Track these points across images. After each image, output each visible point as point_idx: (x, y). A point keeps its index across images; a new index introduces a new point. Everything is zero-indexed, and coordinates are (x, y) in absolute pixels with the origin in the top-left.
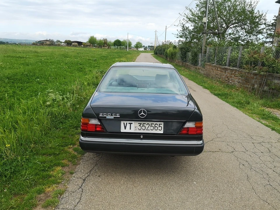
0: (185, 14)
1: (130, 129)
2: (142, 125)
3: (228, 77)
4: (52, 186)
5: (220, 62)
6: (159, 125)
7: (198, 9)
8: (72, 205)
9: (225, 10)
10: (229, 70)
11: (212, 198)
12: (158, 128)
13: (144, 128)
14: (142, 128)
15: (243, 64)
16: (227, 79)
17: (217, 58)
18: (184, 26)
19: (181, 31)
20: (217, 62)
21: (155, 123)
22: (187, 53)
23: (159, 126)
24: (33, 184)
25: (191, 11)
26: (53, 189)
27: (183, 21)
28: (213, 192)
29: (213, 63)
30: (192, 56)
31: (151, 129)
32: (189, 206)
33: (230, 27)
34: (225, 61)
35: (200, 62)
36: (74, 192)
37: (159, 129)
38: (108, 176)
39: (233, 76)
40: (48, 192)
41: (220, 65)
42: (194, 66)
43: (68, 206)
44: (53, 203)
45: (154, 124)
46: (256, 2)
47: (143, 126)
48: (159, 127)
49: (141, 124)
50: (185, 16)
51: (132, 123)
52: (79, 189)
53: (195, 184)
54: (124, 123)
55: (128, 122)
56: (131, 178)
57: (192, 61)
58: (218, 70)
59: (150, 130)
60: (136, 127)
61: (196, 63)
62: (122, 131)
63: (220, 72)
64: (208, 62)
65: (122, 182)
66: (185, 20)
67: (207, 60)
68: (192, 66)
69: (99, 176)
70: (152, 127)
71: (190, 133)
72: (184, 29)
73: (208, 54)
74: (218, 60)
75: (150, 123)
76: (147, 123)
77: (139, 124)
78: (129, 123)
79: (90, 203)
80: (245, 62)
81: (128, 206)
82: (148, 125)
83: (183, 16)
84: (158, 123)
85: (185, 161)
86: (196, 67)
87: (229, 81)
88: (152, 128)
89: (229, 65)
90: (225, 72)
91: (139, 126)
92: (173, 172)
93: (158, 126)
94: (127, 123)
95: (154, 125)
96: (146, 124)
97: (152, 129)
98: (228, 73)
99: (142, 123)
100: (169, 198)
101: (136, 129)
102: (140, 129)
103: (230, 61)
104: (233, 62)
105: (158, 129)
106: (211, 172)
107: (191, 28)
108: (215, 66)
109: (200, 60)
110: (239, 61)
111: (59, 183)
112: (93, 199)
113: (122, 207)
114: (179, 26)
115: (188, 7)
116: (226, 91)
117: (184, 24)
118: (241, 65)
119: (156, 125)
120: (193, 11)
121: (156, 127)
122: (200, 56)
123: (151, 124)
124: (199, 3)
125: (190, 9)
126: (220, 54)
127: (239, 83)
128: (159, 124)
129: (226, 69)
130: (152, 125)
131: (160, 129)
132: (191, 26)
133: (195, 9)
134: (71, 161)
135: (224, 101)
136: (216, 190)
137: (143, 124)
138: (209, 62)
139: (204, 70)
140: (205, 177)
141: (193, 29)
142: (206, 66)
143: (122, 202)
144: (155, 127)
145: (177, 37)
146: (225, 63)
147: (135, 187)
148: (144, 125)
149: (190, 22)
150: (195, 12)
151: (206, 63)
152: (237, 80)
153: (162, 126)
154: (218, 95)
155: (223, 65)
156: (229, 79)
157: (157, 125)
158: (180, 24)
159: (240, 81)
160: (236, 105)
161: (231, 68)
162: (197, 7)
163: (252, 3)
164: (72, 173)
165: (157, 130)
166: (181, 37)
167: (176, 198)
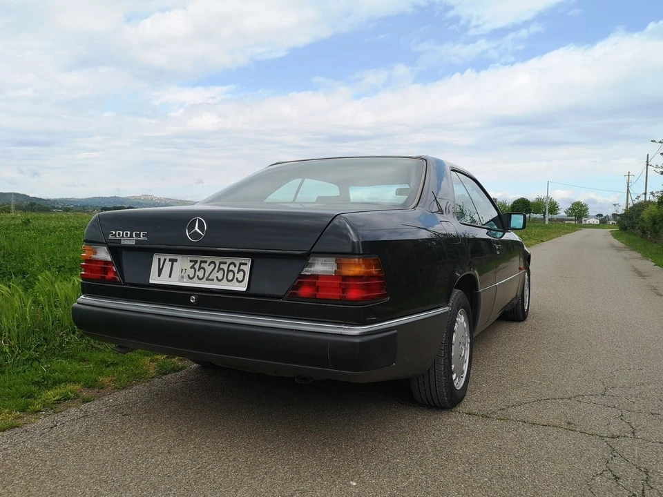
1: (170, 276)
2: (197, 266)
6: (239, 267)
12: (236, 276)
13: (200, 274)
14: (198, 273)
21: (229, 260)
23: (239, 270)
31: (217, 277)
37: (237, 279)
45: (225, 263)
47: (200, 268)
48: (238, 273)
49: (196, 262)
51: (176, 260)
54: (159, 259)
55: (168, 257)
59: (215, 279)
60: (184, 271)
62: (151, 281)
70: (221, 272)
71: (322, 294)
75: (217, 260)
76: (209, 259)
77: (191, 261)
78: (170, 260)
82: (212, 265)
84: (237, 261)
88: (220, 275)
91: (191, 268)
92: (324, 444)
93: (236, 270)
94: (165, 260)
95: (225, 267)
96: (208, 263)
97: (220, 278)
99: (199, 259)
101: (182, 277)
102: (191, 276)
105: (235, 279)
119: (232, 267)
121: (232, 271)
123: (221, 263)
128: (241, 264)
130: (222, 266)
131: (240, 279)
137: (201, 262)
144: (229, 271)
148: (203, 265)
153: (247, 269)
157: (235, 266)
165: (232, 280)
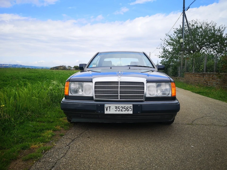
0: (165, 39)
3: (206, 81)
4: (39, 143)
5: (197, 70)
7: (176, 35)
8: (55, 159)
9: (198, 35)
10: (207, 75)
11: (217, 159)
15: (220, 68)
16: (205, 83)
17: (194, 66)
18: (164, 48)
19: (162, 53)
20: (195, 70)
22: (168, 68)
24: (20, 142)
25: (170, 37)
26: (39, 147)
27: (164, 45)
28: (216, 155)
29: (191, 72)
30: (173, 69)
32: (190, 166)
33: (203, 48)
34: (203, 68)
35: (179, 73)
36: (60, 149)
38: (97, 137)
39: (211, 79)
40: (33, 148)
41: (198, 72)
42: (174, 77)
43: (50, 160)
44: (36, 157)
46: (224, 28)
50: (165, 41)
52: (66, 147)
53: (192, 147)
56: (121, 140)
57: (173, 74)
58: (197, 77)
61: (176, 75)
63: (198, 78)
64: (186, 72)
65: (112, 142)
66: (165, 44)
67: (186, 70)
68: (173, 77)
69: (89, 137)
72: (165, 51)
73: (186, 65)
74: (196, 69)
79: (75, 158)
80: (221, 66)
81: (118, 162)
83: (164, 40)
85: (177, 130)
86: (176, 78)
87: (208, 84)
89: (207, 71)
90: (203, 77)
92: (166, 137)
98: (206, 78)
100: (165, 157)
103: (207, 67)
104: (209, 68)
106: (208, 139)
107: (170, 50)
108: (193, 74)
109: (179, 72)
110: (215, 66)
111: (46, 142)
112: (80, 155)
113: (111, 163)
114: (160, 49)
115: (168, 34)
116: (206, 90)
117: (164, 47)
118: (218, 69)
120: (172, 37)
122: (179, 68)
124: (176, 31)
125: (169, 35)
126: (197, 63)
127: (217, 85)
129: (203, 74)
132: (170, 49)
133: (173, 35)
134: (63, 127)
135: (206, 96)
136: (219, 153)
138: (188, 71)
139: (184, 78)
140: (202, 143)
141: (172, 51)
142: (185, 75)
143: (111, 158)
145: (159, 58)
146: (203, 70)
147: (125, 146)
149: (169, 46)
150: (174, 38)
151: (185, 73)
152: (215, 82)
154: (199, 93)
155: (201, 72)
156: (207, 82)
158: (161, 47)
159: (218, 82)
160: (218, 98)
161: (209, 73)
162: (175, 33)
163: (221, 29)
164: (62, 136)
166: (163, 57)
167: (172, 157)
